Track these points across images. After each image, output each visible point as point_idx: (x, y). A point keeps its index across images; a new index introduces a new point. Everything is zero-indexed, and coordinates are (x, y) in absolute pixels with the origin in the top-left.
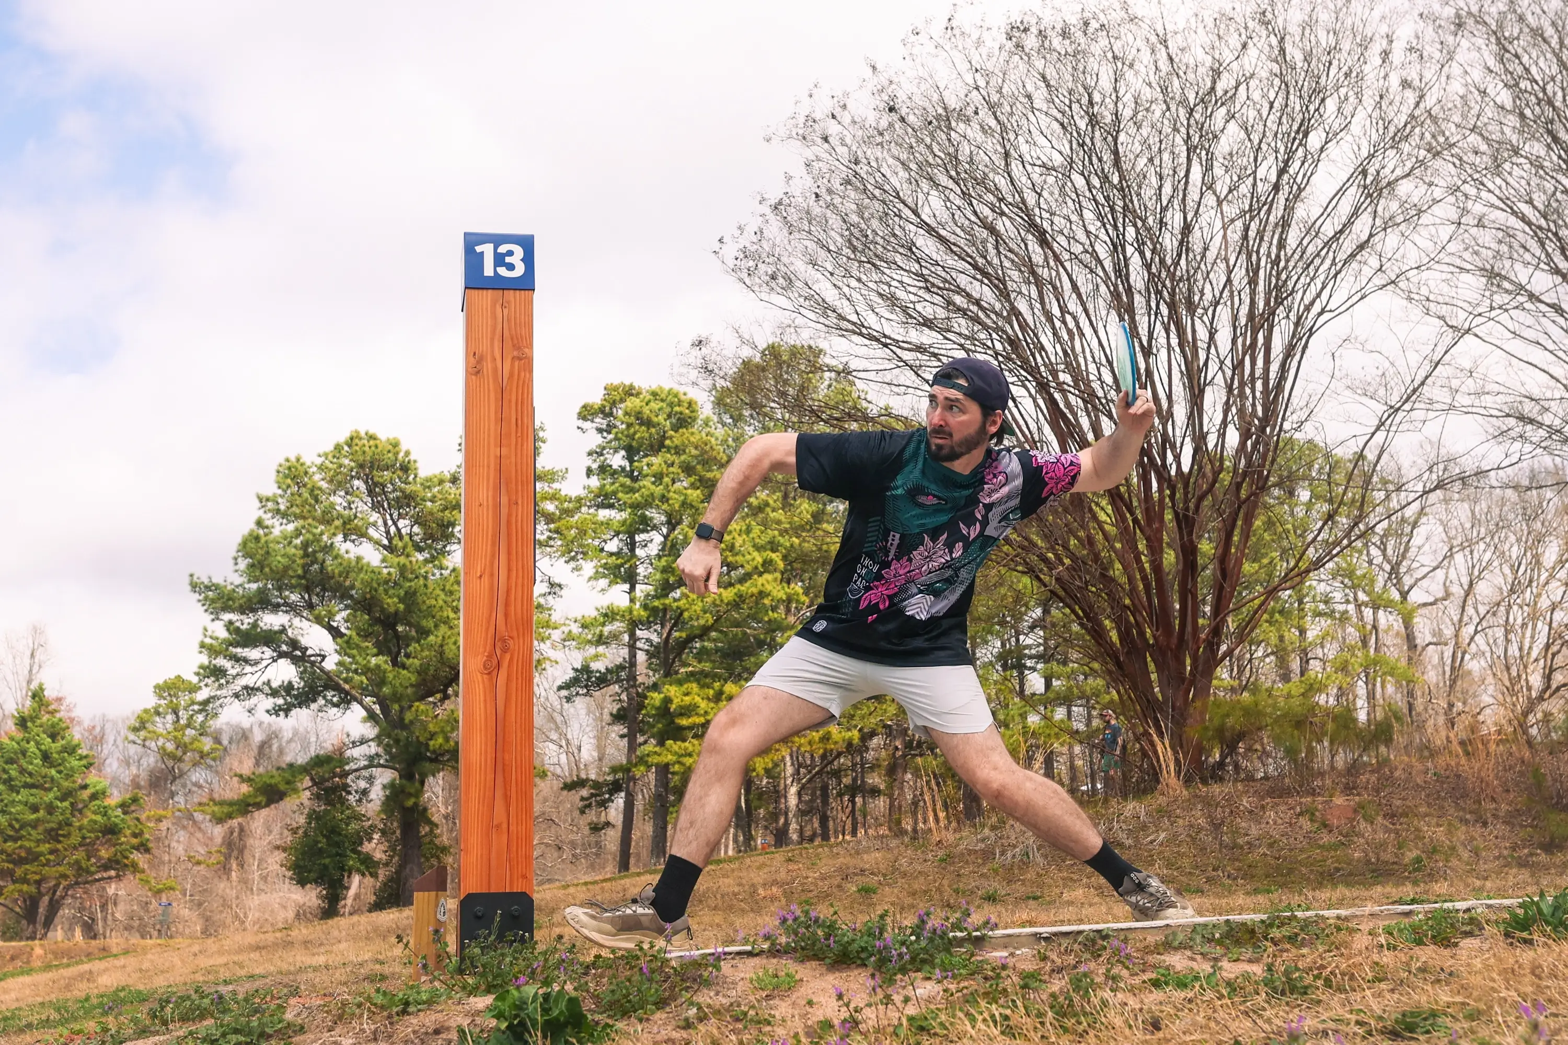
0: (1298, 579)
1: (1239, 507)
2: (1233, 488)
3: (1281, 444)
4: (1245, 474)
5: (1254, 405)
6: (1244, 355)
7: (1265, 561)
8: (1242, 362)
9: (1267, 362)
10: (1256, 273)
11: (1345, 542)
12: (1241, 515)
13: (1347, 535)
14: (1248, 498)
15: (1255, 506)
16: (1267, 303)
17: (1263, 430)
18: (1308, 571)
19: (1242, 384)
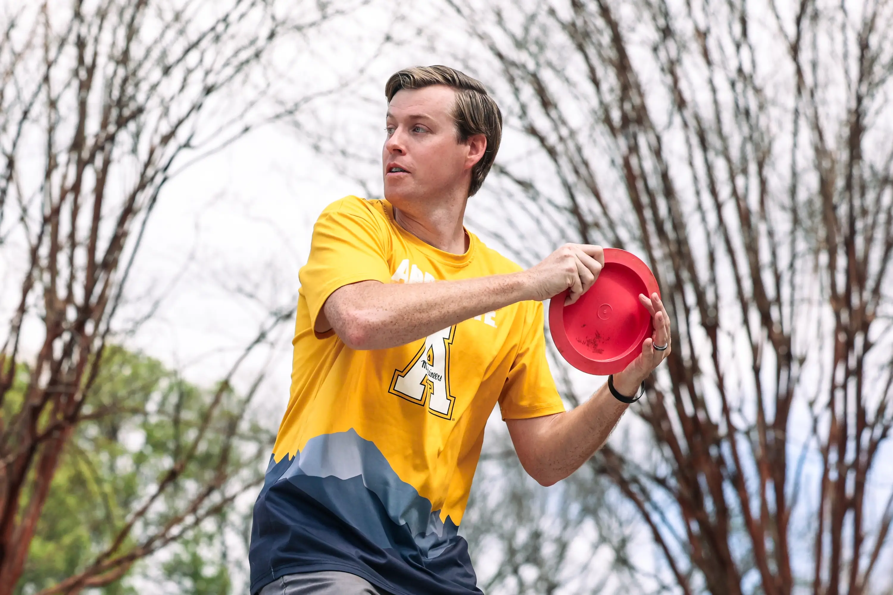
0: (116, 570)
1: (32, 450)
2: (26, 414)
3: (106, 354)
4: (47, 395)
5: (70, 287)
6: (63, 198)
7: (67, 540)
8: (56, 211)
9: (97, 217)
10: (91, 71)
11: (190, 520)
12: (37, 458)
13: (194, 509)
14: (48, 434)
15: (58, 447)
16: (104, 125)
17: (79, 326)
18: (132, 558)
19: (55, 248)
